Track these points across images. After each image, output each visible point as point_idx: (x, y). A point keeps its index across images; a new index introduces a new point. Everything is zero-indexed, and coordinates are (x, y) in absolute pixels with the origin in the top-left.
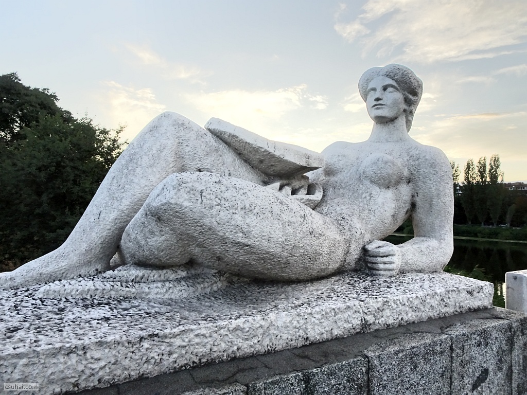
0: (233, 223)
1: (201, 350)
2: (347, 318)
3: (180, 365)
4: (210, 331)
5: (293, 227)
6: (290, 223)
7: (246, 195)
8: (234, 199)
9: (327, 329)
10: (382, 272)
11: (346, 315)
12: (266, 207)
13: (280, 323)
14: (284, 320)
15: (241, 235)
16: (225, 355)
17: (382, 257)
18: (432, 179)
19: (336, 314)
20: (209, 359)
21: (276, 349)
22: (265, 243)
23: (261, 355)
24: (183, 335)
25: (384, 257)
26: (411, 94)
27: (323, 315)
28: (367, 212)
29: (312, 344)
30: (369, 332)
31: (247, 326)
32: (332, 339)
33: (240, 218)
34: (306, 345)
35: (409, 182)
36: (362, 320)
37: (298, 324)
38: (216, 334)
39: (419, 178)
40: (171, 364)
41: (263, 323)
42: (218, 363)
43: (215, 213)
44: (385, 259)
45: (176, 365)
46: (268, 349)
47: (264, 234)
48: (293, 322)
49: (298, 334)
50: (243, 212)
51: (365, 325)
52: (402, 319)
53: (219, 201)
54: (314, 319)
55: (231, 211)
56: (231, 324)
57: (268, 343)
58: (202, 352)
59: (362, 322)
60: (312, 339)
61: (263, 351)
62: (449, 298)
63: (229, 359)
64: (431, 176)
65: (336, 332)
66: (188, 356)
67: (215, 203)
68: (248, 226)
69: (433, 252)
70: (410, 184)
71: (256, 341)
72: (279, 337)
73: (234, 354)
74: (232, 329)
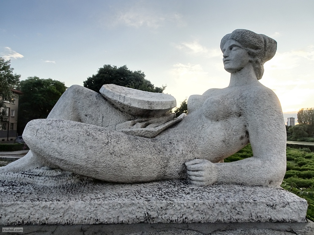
0: (52, 147)
1: (23, 216)
2: (132, 211)
3: (11, 222)
4: (29, 206)
5: (94, 150)
6: (91, 147)
7: (63, 131)
8: (54, 133)
9: (114, 216)
10: (195, 182)
11: (130, 209)
12: (75, 138)
13: (76, 208)
14: (79, 206)
15: (57, 153)
16: (38, 221)
17: (193, 171)
18: (256, 113)
19: (121, 207)
20: (29, 222)
21: (73, 223)
22: (73, 159)
23: (63, 225)
24: (13, 206)
25: (195, 171)
26: (253, 49)
27: (110, 206)
28: (197, 138)
29: (101, 224)
30: (152, 223)
31: (52, 206)
32: (118, 223)
33: (56, 144)
34: (96, 224)
35: (240, 115)
36: (145, 214)
37: (90, 210)
38: (32, 209)
39: (247, 112)
40: (6, 221)
41: (64, 206)
42: (34, 225)
43: (42, 141)
44: (196, 173)
45: (9, 222)
46: (68, 222)
47: (71, 154)
48: (86, 208)
49: (90, 216)
50: (58, 141)
51: (148, 218)
52: (186, 218)
53: (46, 135)
54: (103, 209)
55: (51, 140)
56: (42, 204)
57: (68, 218)
58: (24, 217)
59: (145, 215)
60: (101, 221)
61: (63, 223)
62: (243, 208)
63: (41, 224)
64: (255, 111)
65: (121, 219)
66: (16, 218)
67: (43, 136)
68: (61, 149)
69: (254, 170)
70: (240, 117)
71: (59, 216)
72: (76, 216)
73: (44, 221)
74: (42, 207)
